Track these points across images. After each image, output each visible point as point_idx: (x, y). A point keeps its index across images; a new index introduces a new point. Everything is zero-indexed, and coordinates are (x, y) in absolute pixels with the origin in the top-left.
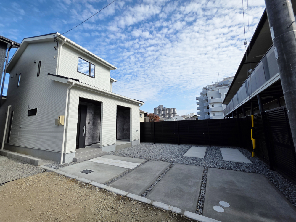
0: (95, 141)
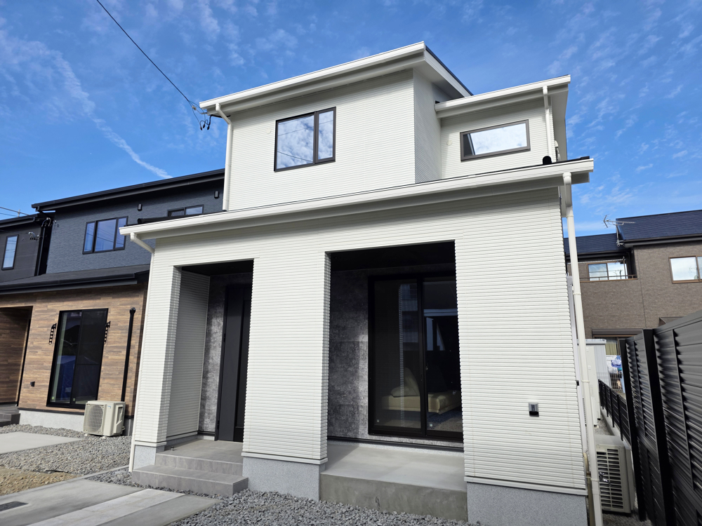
0: (349, 431)
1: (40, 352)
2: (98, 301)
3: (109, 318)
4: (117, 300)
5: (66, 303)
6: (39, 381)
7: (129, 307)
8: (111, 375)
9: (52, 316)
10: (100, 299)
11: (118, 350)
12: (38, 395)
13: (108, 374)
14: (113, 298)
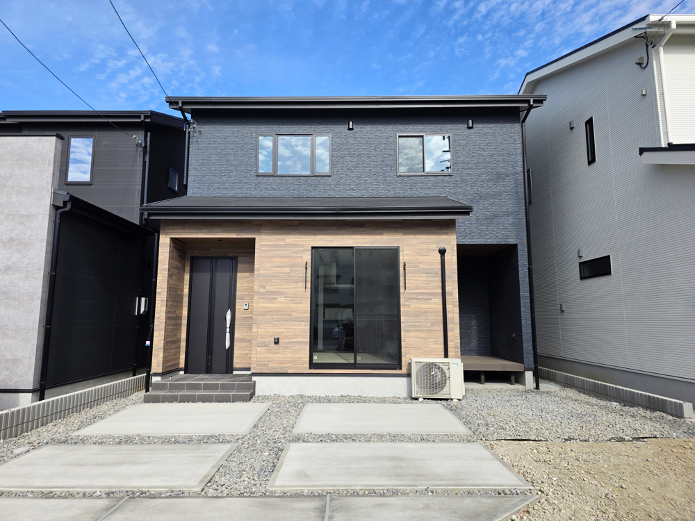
1: (281, 299)
2: (378, 237)
3: (402, 259)
4: (411, 237)
5: (318, 237)
6: (286, 337)
7: (436, 247)
8: (420, 326)
9: (296, 252)
10: (382, 234)
11: (425, 297)
12: (290, 355)
13: (415, 326)
14: (405, 234)
